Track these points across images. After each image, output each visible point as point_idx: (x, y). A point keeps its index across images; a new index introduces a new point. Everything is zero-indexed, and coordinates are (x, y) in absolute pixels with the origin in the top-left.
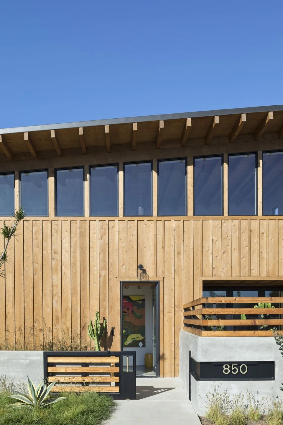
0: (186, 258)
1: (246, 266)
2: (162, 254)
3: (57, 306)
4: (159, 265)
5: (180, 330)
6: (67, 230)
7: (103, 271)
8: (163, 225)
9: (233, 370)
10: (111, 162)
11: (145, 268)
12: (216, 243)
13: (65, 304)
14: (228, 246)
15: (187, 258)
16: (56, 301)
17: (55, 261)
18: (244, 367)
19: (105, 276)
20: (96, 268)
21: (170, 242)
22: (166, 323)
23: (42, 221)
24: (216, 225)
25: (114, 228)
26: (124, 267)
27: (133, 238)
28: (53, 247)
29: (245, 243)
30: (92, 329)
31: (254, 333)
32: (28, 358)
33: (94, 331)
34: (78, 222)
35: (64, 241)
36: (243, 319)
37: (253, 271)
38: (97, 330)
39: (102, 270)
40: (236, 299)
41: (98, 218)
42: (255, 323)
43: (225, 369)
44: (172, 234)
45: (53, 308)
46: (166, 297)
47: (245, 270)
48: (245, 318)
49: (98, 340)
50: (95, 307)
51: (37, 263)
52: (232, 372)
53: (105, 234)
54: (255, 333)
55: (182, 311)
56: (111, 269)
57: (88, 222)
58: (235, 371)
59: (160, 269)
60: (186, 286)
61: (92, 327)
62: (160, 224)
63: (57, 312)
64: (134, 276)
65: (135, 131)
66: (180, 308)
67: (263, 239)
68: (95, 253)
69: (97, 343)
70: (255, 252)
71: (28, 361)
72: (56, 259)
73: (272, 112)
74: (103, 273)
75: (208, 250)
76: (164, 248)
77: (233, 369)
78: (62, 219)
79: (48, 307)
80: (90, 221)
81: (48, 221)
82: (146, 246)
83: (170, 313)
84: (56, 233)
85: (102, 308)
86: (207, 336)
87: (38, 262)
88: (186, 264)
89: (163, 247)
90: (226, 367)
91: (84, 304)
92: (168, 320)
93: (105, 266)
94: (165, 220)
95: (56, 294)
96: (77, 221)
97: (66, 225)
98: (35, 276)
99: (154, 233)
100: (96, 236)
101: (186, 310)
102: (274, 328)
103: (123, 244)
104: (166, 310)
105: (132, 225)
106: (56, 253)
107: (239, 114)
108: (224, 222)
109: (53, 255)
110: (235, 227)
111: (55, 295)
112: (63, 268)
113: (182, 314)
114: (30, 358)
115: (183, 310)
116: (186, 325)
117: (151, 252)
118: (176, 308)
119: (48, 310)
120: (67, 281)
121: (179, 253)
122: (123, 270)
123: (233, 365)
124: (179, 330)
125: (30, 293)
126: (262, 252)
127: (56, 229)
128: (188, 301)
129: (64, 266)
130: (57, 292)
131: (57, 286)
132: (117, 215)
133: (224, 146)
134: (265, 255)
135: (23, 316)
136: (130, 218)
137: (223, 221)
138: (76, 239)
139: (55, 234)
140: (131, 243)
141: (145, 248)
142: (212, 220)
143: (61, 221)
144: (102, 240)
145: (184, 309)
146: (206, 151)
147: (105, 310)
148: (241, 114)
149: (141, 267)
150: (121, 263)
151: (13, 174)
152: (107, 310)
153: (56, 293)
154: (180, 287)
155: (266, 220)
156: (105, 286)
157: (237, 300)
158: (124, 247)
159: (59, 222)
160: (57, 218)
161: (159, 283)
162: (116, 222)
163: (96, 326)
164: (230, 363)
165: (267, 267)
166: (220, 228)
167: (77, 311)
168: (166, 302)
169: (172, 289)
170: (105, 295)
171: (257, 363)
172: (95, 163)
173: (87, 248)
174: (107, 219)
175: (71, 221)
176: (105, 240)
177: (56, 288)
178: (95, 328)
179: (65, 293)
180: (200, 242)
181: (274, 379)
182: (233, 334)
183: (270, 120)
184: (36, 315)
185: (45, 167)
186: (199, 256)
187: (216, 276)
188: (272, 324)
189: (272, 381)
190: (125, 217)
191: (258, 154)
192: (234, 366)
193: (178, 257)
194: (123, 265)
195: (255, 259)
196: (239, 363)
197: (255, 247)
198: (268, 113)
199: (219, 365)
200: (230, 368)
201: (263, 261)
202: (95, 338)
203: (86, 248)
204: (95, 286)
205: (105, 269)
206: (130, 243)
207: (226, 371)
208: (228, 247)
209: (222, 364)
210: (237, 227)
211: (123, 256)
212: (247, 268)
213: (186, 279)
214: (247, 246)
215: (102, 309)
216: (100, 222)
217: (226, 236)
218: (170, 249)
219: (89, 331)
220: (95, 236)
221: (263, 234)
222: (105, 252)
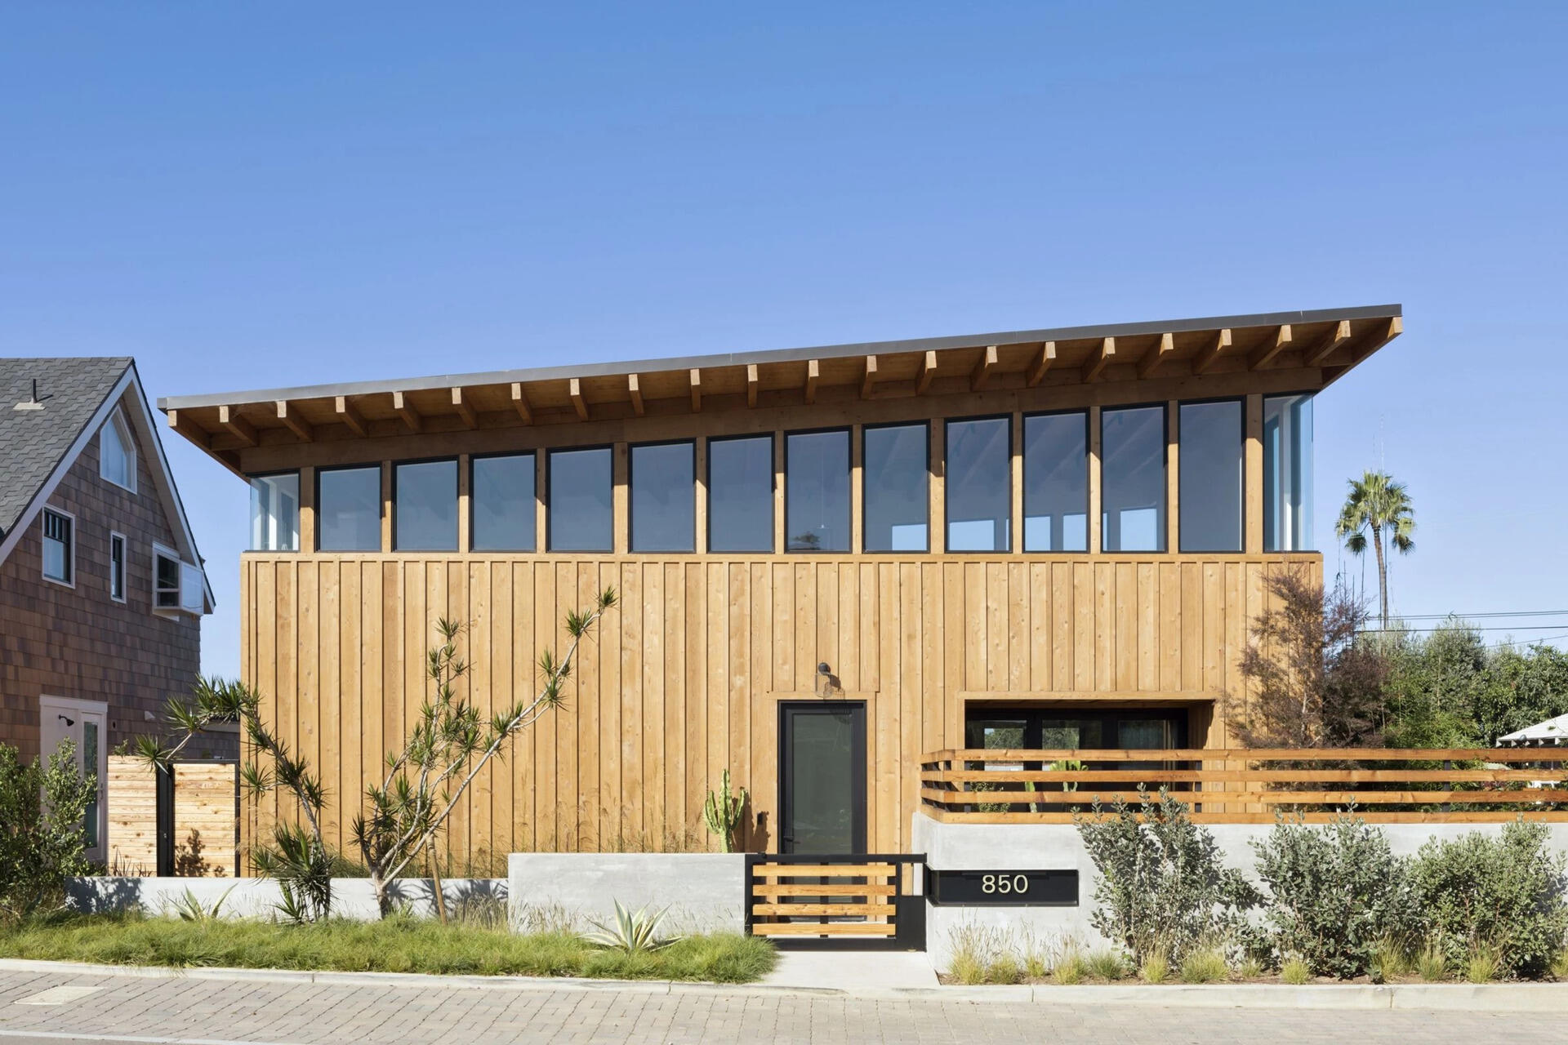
0: (927, 649)
1: (1063, 668)
2: (873, 638)
3: (632, 756)
4: (865, 663)
5: (914, 814)
6: (657, 584)
7: (738, 677)
8: (875, 574)
9: (1001, 886)
10: (758, 430)
11: (834, 672)
12: (995, 616)
13: (651, 752)
14: (1023, 620)
15: (929, 648)
16: (630, 745)
17: (629, 652)
18: (1021, 880)
19: (742, 689)
20: (721, 671)
21: (890, 611)
22: (882, 796)
23: (600, 563)
24: (997, 573)
25: (763, 579)
26: (787, 667)
27: (806, 602)
28: (624, 622)
29: (1062, 616)
30: (714, 810)
31: (1041, 816)
32: (601, 867)
33: (719, 814)
34: (682, 565)
35: (648, 607)
36: (1029, 791)
37: (1080, 678)
38: (726, 812)
39: (735, 675)
40: (1006, 754)
41: (726, 558)
42: (1042, 798)
43: (987, 883)
44: (896, 594)
45: (624, 761)
46: (881, 736)
47: (1062, 677)
48: (1033, 788)
49: (728, 836)
50: (720, 761)
51: (587, 659)
52: (1000, 889)
53: (742, 594)
54: (1044, 817)
55: (918, 768)
56: (756, 674)
57: (703, 566)
58: (1004, 886)
59: (869, 673)
60: (927, 713)
61: (715, 807)
62: (868, 571)
63: (631, 769)
64: (809, 689)
65: (812, 378)
66: (913, 761)
67: (1102, 606)
68: (720, 636)
69: (725, 841)
70: (1084, 635)
71: (600, 874)
72: (631, 650)
73: (1112, 339)
74: (738, 681)
75: (979, 630)
76: (878, 624)
77: (1001, 883)
78: (644, 558)
79: (611, 759)
80: (708, 563)
81: (613, 562)
82: (836, 621)
83: (891, 773)
84: (631, 589)
85: (735, 761)
86: (953, 822)
87: (589, 656)
88: (926, 662)
89: (874, 624)
90: (989, 880)
91: (693, 753)
92: (886, 790)
93: (742, 665)
94: (879, 563)
95: (630, 729)
96: (678, 563)
97: (654, 573)
98: (582, 688)
99: (855, 591)
100: (723, 597)
101: (926, 767)
102: (1074, 808)
103: (784, 616)
104: (881, 768)
105: (804, 572)
106: (631, 636)
107: (1040, 343)
108: (1014, 568)
109: (624, 639)
110: (1039, 578)
111: (628, 731)
112: (646, 668)
113: (918, 776)
114: (605, 867)
115: (921, 767)
116: (927, 801)
117: (848, 636)
118: (903, 762)
119: (611, 766)
120: (655, 700)
121: (910, 637)
122: (784, 674)
123: (1000, 877)
124: (912, 812)
125: (570, 728)
126: (1100, 637)
127: (630, 580)
128: (931, 747)
129: (649, 664)
130: (631, 724)
131: (632, 712)
132: (771, 551)
133: (1013, 395)
134: (1106, 643)
135: (554, 780)
136: (800, 557)
137: (1012, 565)
138: (677, 605)
139: (629, 591)
140: (802, 613)
141: (833, 626)
142: (987, 563)
143: (643, 563)
144: (736, 607)
145: (923, 765)
146: (971, 406)
147: (742, 766)
148: (1044, 343)
149: (825, 669)
150: (779, 660)
151: (532, 454)
152: (747, 767)
153: (630, 727)
154: (914, 714)
155: (1108, 563)
156: (740, 712)
157: (1009, 754)
158: (786, 622)
159: (638, 567)
160: (633, 557)
161: (866, 706)
162: (769, 565)
163: (723, 803)
164: (996, 873)
165: (1111, 669)
166: (1004, 580)
167: (677, 768)
168: (881, 749)
169: (896, 720)
170: (742, 732)
171: (1044, 874)
172: (721, 432)
173: (701, 625)
174: (747, 558)
175: (665, 563)
176: (741, 607)
177: (629, 715)
178: (720, 806)
179: (650, 727)
180: (959, 612)
181: (1078, 905)
182: (1003, 819)
183: (1107, 355)
184: (583, 777)
185: (607, 441)
186: (958, 646)
187: (996, 689)
188: (1070, 801)
189: (1075, 908)
190: (787, 555)
191: (1092, 411)
192: (1003, 879)
193: (909, 646)
194: (785, 663)
195: (1084, 651)
196: (1012, 874)
197: (1084, 624)
198: (1103, 340)
199: (976, 876)
200: (996, 883)
201: (1103, 655)
202: (720, 830)
203: (699, 624)
204: (720, 709)
205: (742, 673)
206: (800, 614)
207: (989, 887)
208: (1023, 623)
209: (980, 874)
210: (1044, 577)
211: (784, 643)
212: (1066, 670)
213: (926, 696)
214: (1066, 622)
215: (735, 764)
216: (732, 566)
217: (1019, 599)
218: (890, 628)
219: (707, 815)
220: (720, 598)
221: (1103, 594)
222: (742, 635)
